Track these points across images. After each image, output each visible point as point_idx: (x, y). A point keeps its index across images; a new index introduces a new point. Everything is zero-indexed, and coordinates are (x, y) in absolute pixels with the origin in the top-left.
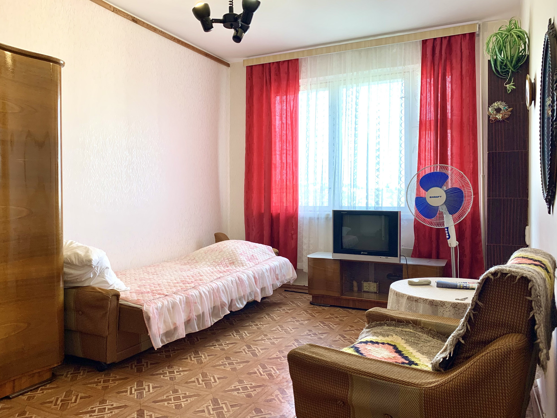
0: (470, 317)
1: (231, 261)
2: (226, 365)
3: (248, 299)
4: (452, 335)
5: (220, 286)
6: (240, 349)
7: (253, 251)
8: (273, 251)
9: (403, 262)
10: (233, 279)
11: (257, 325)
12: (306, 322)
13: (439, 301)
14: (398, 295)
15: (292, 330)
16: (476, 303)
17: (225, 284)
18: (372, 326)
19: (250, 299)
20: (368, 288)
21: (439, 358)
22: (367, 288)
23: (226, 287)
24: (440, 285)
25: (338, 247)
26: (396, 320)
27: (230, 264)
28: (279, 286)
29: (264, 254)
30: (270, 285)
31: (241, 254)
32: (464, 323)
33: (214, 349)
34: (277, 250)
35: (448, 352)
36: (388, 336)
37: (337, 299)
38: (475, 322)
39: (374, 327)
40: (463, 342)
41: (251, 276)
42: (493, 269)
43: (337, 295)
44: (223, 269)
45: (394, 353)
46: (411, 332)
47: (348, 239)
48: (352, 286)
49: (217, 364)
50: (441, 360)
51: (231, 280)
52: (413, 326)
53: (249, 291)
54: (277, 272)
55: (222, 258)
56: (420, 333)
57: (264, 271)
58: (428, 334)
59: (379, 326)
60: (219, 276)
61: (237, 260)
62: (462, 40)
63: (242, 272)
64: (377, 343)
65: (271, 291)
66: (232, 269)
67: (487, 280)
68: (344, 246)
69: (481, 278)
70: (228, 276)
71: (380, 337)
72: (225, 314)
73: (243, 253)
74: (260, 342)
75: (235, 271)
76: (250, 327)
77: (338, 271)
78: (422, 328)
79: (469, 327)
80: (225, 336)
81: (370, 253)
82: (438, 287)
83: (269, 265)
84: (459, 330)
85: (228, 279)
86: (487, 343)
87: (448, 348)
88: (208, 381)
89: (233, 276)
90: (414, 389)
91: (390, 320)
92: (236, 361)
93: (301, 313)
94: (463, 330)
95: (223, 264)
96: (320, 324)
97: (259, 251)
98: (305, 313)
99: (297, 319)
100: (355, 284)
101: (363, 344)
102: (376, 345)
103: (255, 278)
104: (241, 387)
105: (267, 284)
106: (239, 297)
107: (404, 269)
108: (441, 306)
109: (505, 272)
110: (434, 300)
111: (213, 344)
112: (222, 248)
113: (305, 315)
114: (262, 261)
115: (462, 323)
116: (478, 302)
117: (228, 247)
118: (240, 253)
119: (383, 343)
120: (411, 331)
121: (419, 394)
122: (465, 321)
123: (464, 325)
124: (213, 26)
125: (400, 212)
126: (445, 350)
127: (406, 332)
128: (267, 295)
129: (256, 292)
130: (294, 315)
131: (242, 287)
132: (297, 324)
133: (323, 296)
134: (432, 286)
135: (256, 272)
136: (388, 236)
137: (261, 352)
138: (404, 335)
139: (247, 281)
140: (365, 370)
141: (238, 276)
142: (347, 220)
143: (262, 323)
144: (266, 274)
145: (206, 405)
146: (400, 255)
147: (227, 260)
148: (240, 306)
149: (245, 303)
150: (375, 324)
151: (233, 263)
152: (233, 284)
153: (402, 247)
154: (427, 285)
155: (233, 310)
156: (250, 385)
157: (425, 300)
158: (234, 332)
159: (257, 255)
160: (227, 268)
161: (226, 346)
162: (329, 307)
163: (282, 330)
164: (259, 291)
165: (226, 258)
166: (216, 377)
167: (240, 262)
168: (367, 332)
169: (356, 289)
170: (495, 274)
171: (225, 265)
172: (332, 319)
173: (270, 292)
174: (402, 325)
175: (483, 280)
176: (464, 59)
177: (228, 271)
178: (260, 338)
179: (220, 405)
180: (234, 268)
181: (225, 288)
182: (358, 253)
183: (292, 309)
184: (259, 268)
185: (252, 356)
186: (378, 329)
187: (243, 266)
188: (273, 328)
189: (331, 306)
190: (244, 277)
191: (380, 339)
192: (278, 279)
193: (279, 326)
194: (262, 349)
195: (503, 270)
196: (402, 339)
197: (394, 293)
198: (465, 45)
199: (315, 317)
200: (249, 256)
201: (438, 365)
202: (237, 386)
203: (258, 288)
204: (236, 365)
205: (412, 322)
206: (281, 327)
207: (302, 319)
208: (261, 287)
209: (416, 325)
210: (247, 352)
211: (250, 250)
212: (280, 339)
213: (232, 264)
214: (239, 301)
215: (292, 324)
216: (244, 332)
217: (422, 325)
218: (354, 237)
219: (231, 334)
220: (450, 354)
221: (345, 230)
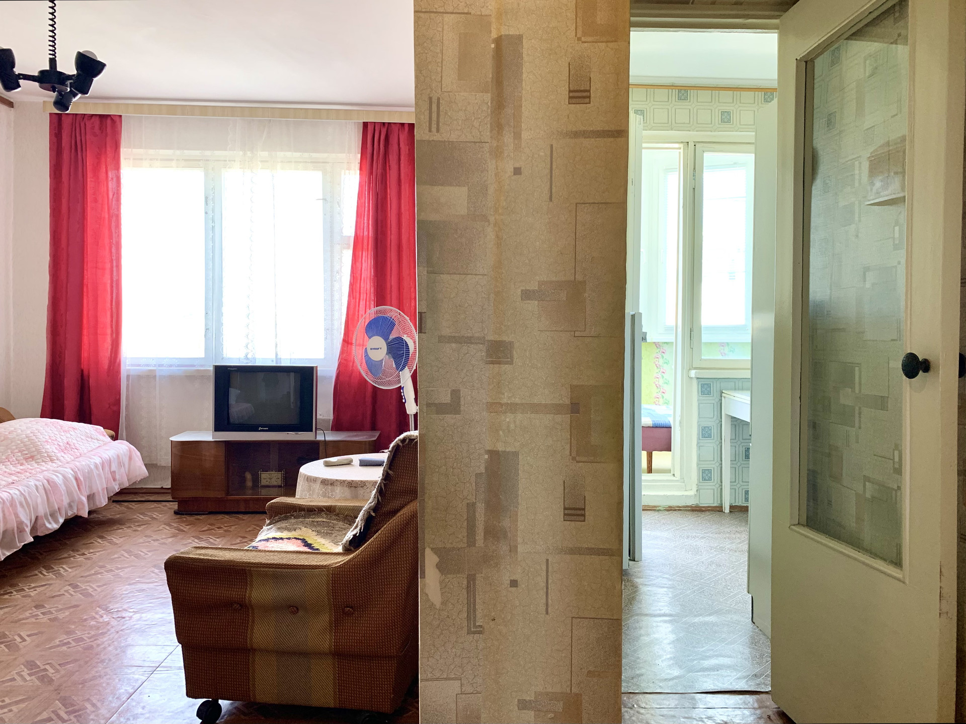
0: (381, 488)
1: (27, 454)
2: (39, 616)
3: (66, 514)
4: (364, 509)
5: (15, 496)
6: (59, 591)
7: (69, 435)
8: (105, 434)
9: (320, 438)
10: (37, 483)
11: (84, 554)
12: (170, 540)
13: (359, 481)
14: (310, 480)
15: (147, 554)
16: (388, 473)
17: (24, 491)
18: (274, 522)
19: (70, 514)
20: (269, 480)
21: (349, 536)
22: (267, 481)
23: (27, 497)
24: (364, 464)
25: (222, 422)
26: (306, 510)
27: (26, 459)
28: (117, 489)
29: (90, 440)
30: (103, 490)
31: (47, 441)
32: (375, 495)
33: (10, 597)
34: (112, 433)
35: (359, 527)
36: (295, 530)
37: (219, 501)
38: (386, 493)
39: (278, 522)
40: (373, 514)
41: (70, 476)
42: (402, 437)
43: (220, 495)
44: (14, 469)
45: (302, 547)
46: (324, 522)
47: (238, 408)
48: (244, 480)
49: (21, 617)
50: (352, 537)
51: (36, 485)
52: (326, 514)
53: (68, 501)
54: (114, 468)
55: (9, 451)
56: (334, 522)
57: (92, 467)
58: (343, 521)
59: (283, 520)
60: (10, 480)
61: (39, 452)
62: (400, 132)
63: (53, 471)
64: (282, 539)
65: (105, 499)
66: (32, 468)
67: (397, 447)
68: (232, 420)
69: (392, 445)
70: (28, 479)
71: (285, 532)
72: (26, 543)
73: (50, 441)
74: (94, 577)
75: (39, 470)
76: (72, 559)
77: (222, 459)
78: (337, 515)
79: (380, 499)
80: (25, 577)
81: (272, 428)
82: (361, 465)
83: (100, 457)
84: (370, 503)
85: (30, 483)
86: (395, 512)
87: (359, 524)
88: (11, 641)
89: (38, 478)
90: (322, 571)
91: (298, 510)
92: (55, 609)
93: (161, 528)
94: (374, 503)
95: (11, 460)
96: (193, 541)
97: (79, 435)
98: (167, 528)
99: (155, 537)
100: (248, 476)
101: (262, 542)
102: (280, 541)
103: (77, 479)
104: (72, 640)
105: (98, 489)
106: (50, 511)
107: (321, 448)
108: (362, 487)
109: (413, 438)
110: (353, 481)
111: (6, 591)
112: (6, 433)
113: (168, 531)
114: (86, 451)
115: (373, 495)
116: (389, 470)
117: (20, 431)
118: (44, 440)
119: (289, 539)
120: (324, 520)
121: (326, 576)
122: (376, 493)
123: (375, 497)
124: (20, 84)
125: (317, 367)
126: (356, 527)
127: (317, 522)
128: (97, 506)
129: (81, 502)
130: (148, 532)
131: (54, 496)
132: (154, 544)
133: (195, 499)
134: (353, 465)
135: (78, 470)
136: (299, 403)
137: (99, 590)
138: (315, 526)
139: (63, 486)
140: (266, 562)
141: (46, 477)
142: (236, 379)
143: (91, 551)
144: (95, 472)
145: (16, 671)
146: (316, 429)
147: (20, 454)
148: (53, 526)
149: (61, 521)
150: (279, 518)
151: (32, 457)
152: (39, 490)
153: (318, 417)
154: (349, 464)
155: (40, 534)
156: (87, 635)
157: (342, 482)
158: (43, 569)
159: (75, 441)
160: (22, 467)
161: (32, 590)
162: (206, 514)
163: (130, 556)
164: (85, 499)
165: (17, 451)
166: (23, 634)
167: (46, 455)
168: (268, 529)
169: (249, 484)
170: (403, 440)
171: (17, 462)
172: (213, 531)
173: (103, 501)
174: (313, 515)
175: (393, 447)
176: (402, 158)
177: (26, 472)
178: (93, 572)
179: (40, 667)
180: (36, 465)
181: (25, 499)
182: (254, 428)
183: (144, 525)
184: (84, 463)
185: (83, 597)
186: (283, 524)
187: (52, 461)
188: (114, 555)
189: (211, 513)
190: (59, 480)
191: (285, 534)
192: (114, 480)
193: (124, 550)
194: (98, 586)
195: (411, 436)
196: (313, 531)
197: (304, 478)
198: (403, 137)
199: (184, 531)
200: (61, 444)
201: (348, 543)
202: (65, 639)
203: (82, 495)
204: (56, 613)
205: (325, 510)
206: (129, 552)
207: (164, 537)
208: (88, 493)
209: (330, 512)
210: (73, 593)
211: (63, 434)
212: (128, 569)
213: (31, 459)
214: (50, 518)
215: (147, 546)
216: (62, 567)
217: (337, 511)
218: (249, 405)
219: (36, 572)
220: (360, 530)
221: (234, 393)
